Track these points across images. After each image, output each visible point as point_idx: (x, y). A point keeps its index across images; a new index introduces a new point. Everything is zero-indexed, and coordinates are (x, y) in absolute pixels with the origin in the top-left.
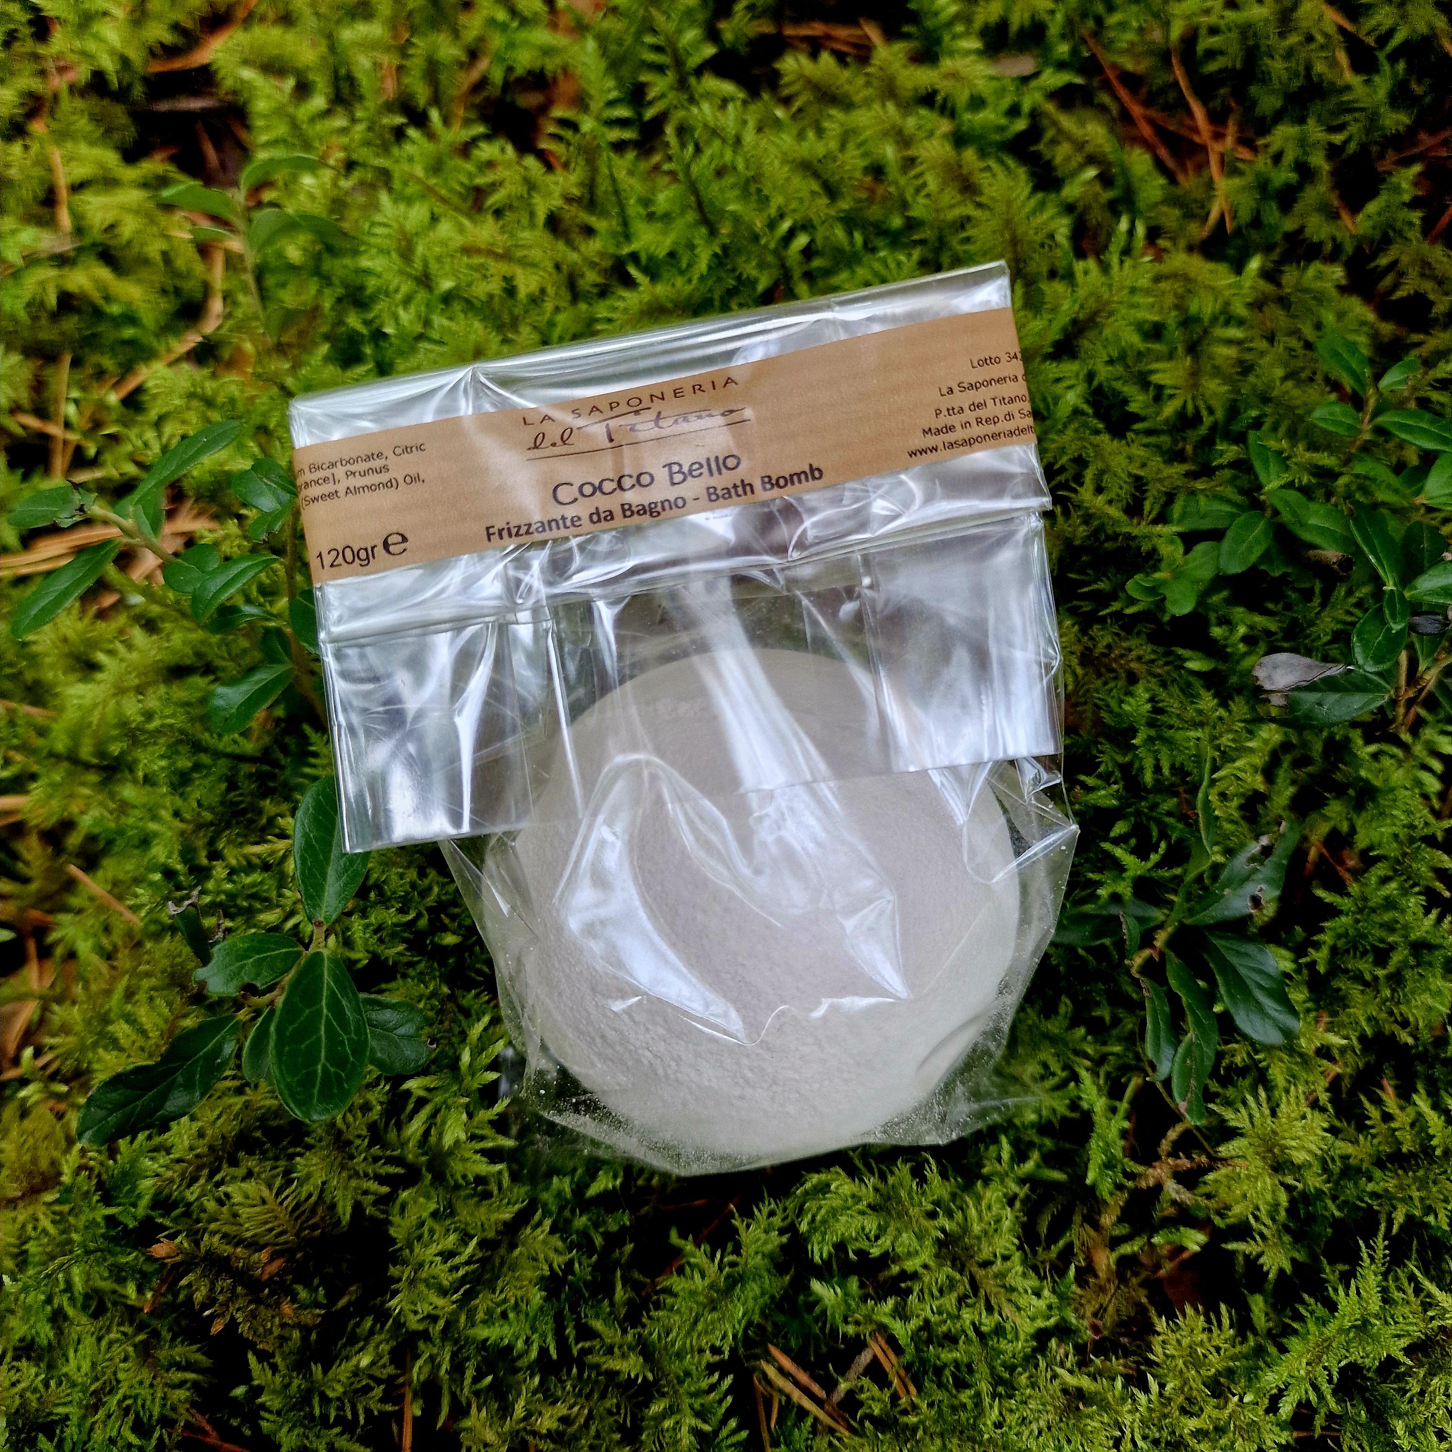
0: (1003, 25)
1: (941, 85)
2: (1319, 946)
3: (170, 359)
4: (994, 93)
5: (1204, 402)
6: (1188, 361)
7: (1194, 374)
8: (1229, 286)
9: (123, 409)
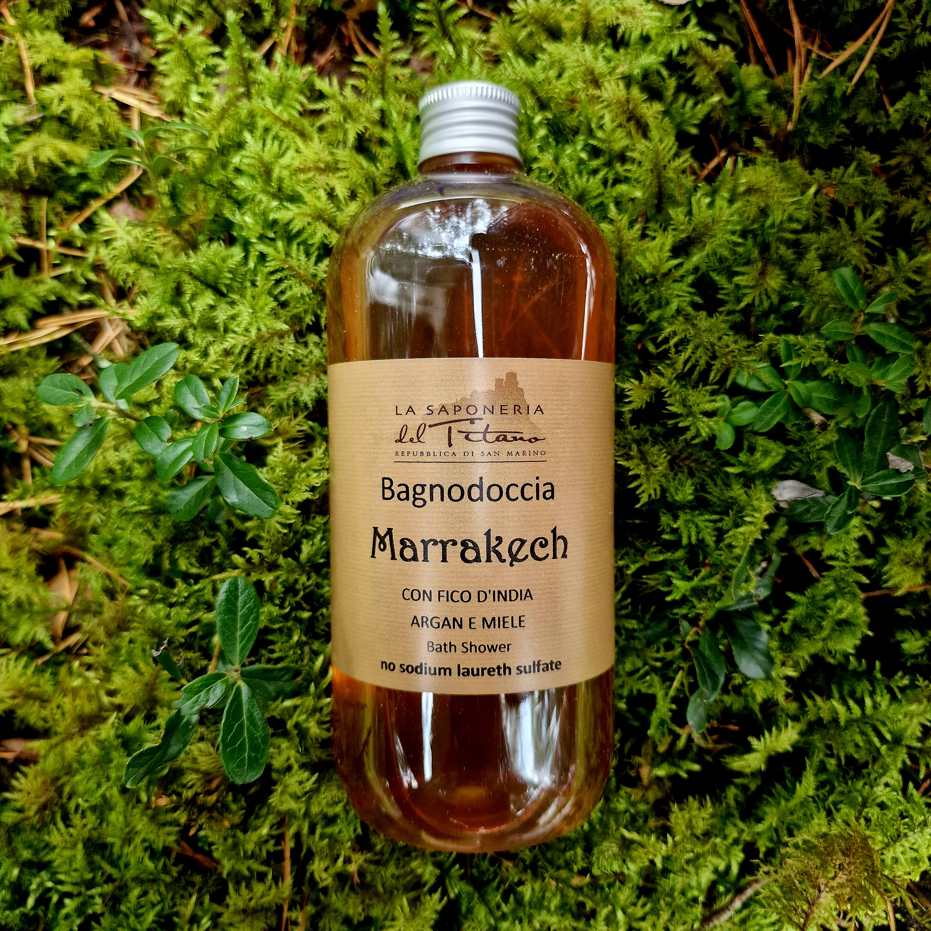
1: (623, 20)
2: (785, 620)
3: (110, 197)
4: (657, 34)
5: (767, 294)
6: (760, 265)
7: (763, 273)
8: (793, 203)
9: (84, 236)
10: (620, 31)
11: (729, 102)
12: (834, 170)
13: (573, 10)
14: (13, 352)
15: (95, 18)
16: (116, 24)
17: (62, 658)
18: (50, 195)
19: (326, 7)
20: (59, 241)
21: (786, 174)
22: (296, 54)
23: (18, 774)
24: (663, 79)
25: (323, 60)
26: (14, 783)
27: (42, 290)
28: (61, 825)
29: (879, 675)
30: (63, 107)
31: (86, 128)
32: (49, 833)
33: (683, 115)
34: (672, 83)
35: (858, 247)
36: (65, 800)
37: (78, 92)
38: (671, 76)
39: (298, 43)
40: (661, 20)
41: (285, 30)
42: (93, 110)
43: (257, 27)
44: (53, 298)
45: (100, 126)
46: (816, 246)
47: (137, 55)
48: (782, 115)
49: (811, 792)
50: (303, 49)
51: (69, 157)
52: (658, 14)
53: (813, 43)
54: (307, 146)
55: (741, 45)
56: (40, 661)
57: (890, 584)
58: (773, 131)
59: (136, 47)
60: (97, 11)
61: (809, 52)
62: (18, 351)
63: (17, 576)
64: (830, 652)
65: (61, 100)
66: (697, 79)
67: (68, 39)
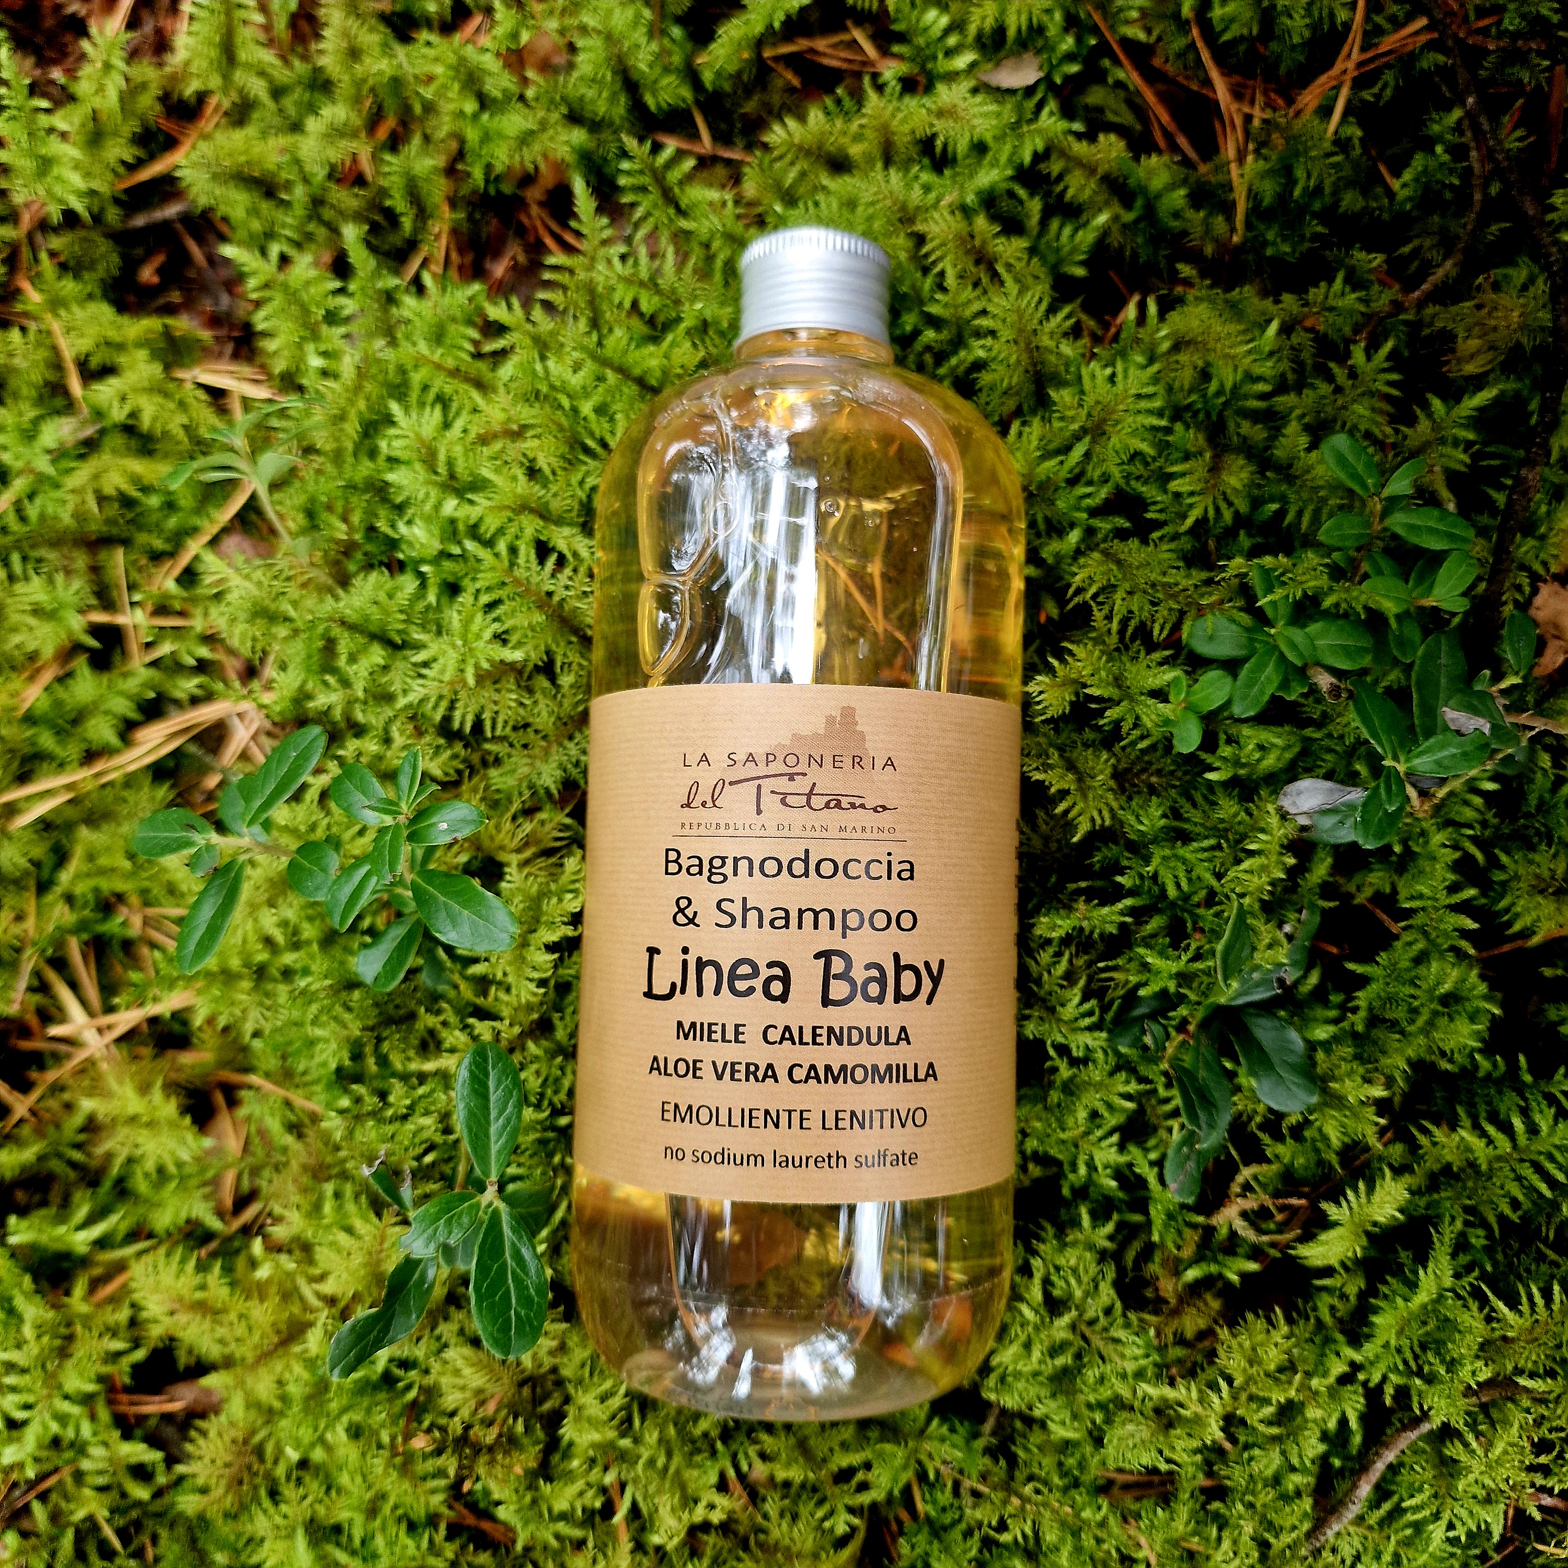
0: (1000, 31)
1: (940, 126)
2: (1355, 1010)
3: (215, 530)
4: (995, 138)
5: (1226, 499)
6: (1208, 455)
7: (1215, 469)
8: (1250, 352)
9: (185, 594)
10: (939, 143)
11: (1129, 217)
12: (1312, 291)
13: (862, 126)
14: (103, 786)
15: (159, 271)
16: (192, 274)
17: (236, 1244)
18: (126, 542)
19: (492, 191)
20: (150, 608)
21: (1235, 310)
22: (461, 268)
23: (193, 1433)
24: (1021, 202)
25: (499, 269)
26: (189, 1447)
27: (132, 685)
28: (267, 1503)
29: (1528, 1078)
30: (127, 409)
31: (165, 433)
32: (251, 1520)
33: (1058, 250)
34: (1035, 206)
35: (1366, 401)
36: (269, 1465)
37: (146, 384)
38: (1032, 195)
39: (461, 251)
40: (998, 115)
41: (438, 237)
42: (172, 406)
43: (395, 240)
44: (152, 695)
45: (185, 427)
46: (1298, 412)
47: (229, 314)
48: (1219, 223)
49: (1448, 1282)
50: (469, 259)
51: (146, 482)
52: (993, 107)
53: (1252, 103)
54: (489, 401)
55: (1138, 127)
56: (203, 1252)
57: (1517, 927)
58: (1209, 250)
59: (225, 300)
60: (159, 259)
61: (1248, 118)
62: (110, 784)
63: (151, 1124)
64: (1443, 1054)
65: (123, 399)
66: (1070, 193)
67: (122, 307)
